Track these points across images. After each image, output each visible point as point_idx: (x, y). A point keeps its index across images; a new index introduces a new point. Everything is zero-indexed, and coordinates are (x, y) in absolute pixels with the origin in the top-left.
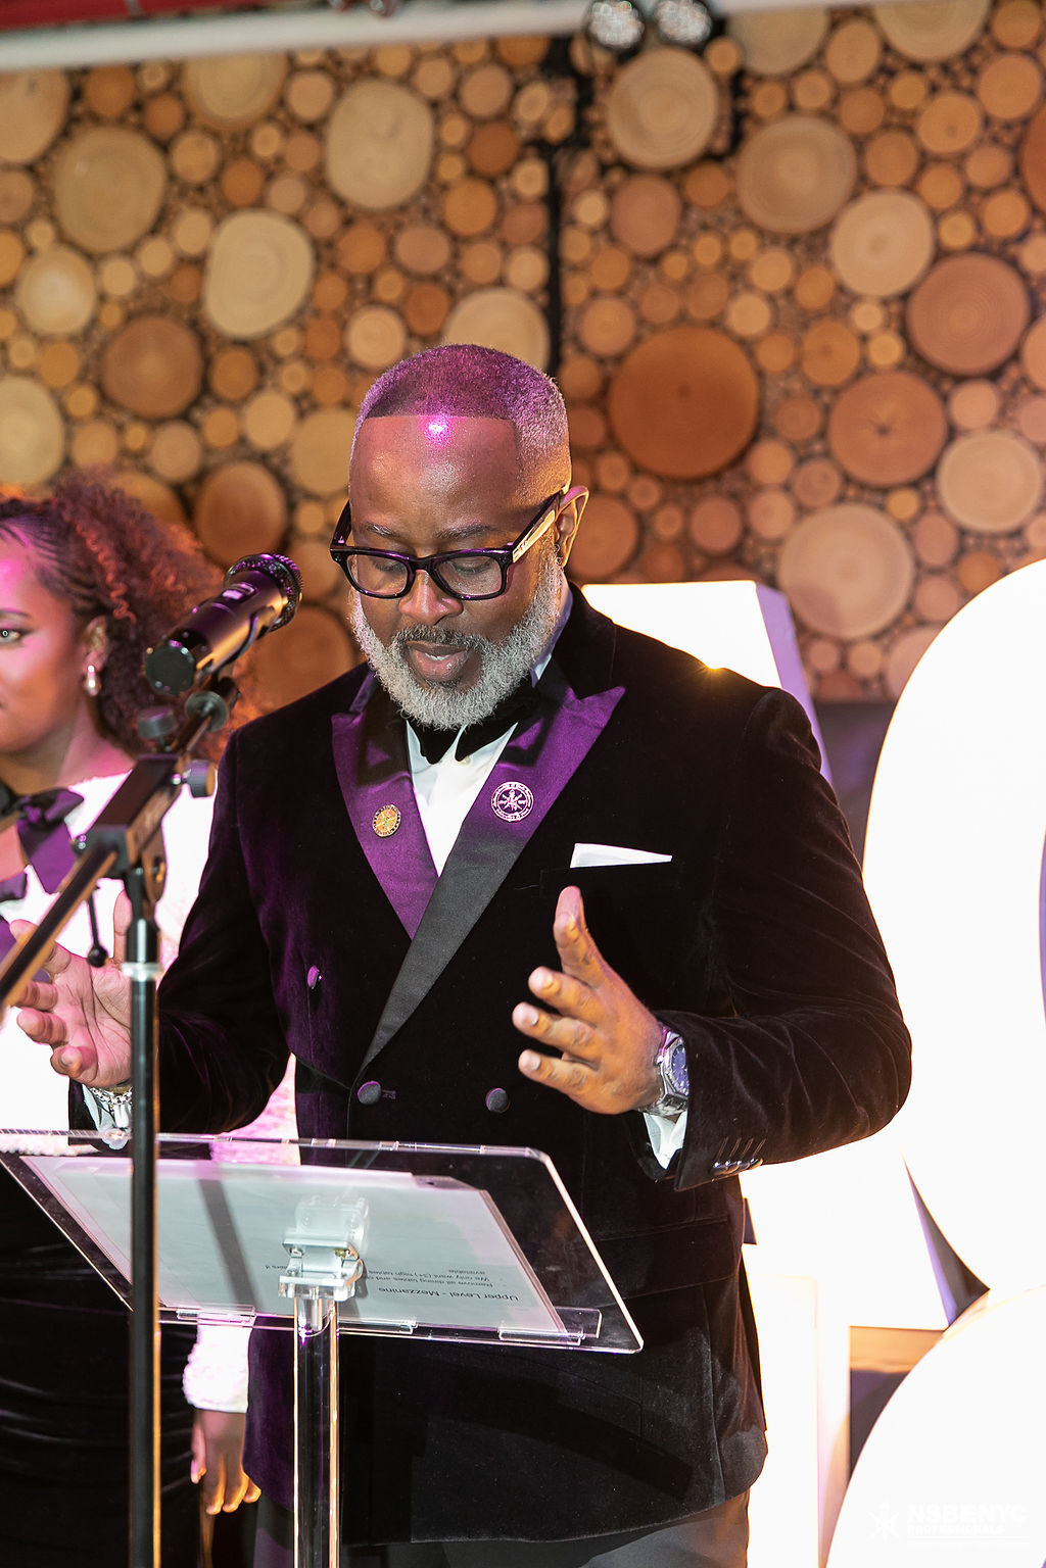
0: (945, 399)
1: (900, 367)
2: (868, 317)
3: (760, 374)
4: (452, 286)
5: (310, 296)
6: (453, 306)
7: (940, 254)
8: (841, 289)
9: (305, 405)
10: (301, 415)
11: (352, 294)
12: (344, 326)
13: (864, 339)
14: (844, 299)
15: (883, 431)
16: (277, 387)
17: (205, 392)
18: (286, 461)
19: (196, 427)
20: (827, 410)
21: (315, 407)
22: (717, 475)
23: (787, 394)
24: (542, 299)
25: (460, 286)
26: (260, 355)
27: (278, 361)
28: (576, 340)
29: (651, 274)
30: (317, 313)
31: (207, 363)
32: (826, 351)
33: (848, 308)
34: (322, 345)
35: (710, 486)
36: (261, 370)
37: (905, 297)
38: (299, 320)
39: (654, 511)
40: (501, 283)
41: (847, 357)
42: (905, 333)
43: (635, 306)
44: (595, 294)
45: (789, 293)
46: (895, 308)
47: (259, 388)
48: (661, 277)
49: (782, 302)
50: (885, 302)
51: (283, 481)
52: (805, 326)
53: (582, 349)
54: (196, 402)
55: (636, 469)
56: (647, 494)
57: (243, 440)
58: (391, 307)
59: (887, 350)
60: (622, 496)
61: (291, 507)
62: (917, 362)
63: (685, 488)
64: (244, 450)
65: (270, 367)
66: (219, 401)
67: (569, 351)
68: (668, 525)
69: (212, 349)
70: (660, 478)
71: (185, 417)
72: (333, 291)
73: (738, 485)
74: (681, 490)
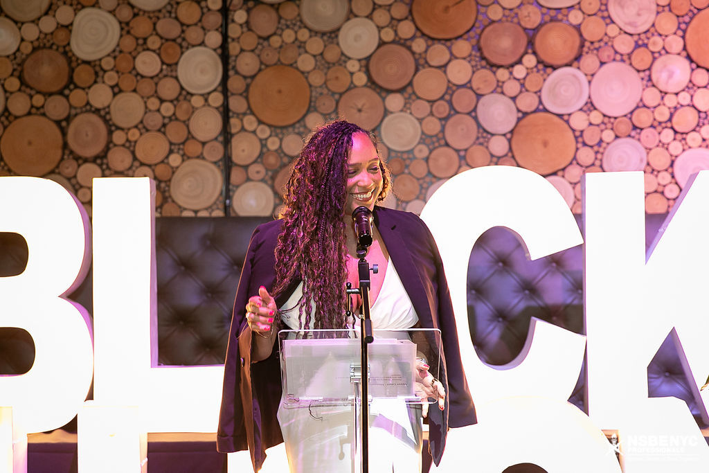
0: (384, 99)
1: (365, 86)
2: (353, 66)
3: (310, 86)
4: (182, 44)
5: (118, 45)
6: (182, 53)
7: (382, 43)
8: (343, 54)
9: (116, 90)
10: (115, 95)
11: (138, 45)
12: (134, 58)
13: (352, 74)
14: (343, 58)
15: (360, 111)
16: (104, 82)
17: (71, 83)
18: (108, 113)
19: (67, 97)
20: (337, 102)
21: (121, 91)
22: (293, 125)
23: (321, 94)
24: (219, 51)
25: (184, 44)
26: (96, 69)
27: (105, 71)
28: (234, 67)
29: (265, 43)
30: (121, 52)
31: (72, 70)
32: (337, 78)
33: (345, 62)
34: (124, 65)
35: (290, 129)
36: (96, 74)
37: (368, 59)
38: (114, 54)
39: (266, 139)
40: (202, 44)
41: (346, 81)
42: (368, 72)
43: (259, 56)
44: (242, 50)
45: (322, 54)
46: (364, 63)
47: (95, 82)
48: (269, 45)
49: (319, 58)
50: (360, 60)
51: (107, 122)
52: (329, 68)
53: (237, 73)
54: (66, 87)
55: (260, 122)
56: (264, 132)
57: (88, 103)
58: (154, 51)
59: (361, 79)
60: (254, 132)
61: (110, 133)
62: (372, 83)
63: (279, 130)
64: (88, 108)
65: (101, 73)
66: (76, 87)
67: (231, 73)
68: (273, 144)
69: (74, 64)
70: (270, 126)
71: (61, 93)
72: (128, 43)
73: (302, 129)
74: (279, 131)
